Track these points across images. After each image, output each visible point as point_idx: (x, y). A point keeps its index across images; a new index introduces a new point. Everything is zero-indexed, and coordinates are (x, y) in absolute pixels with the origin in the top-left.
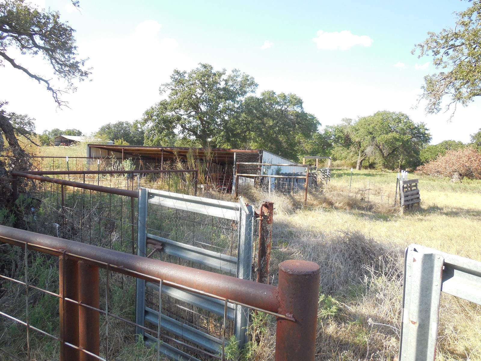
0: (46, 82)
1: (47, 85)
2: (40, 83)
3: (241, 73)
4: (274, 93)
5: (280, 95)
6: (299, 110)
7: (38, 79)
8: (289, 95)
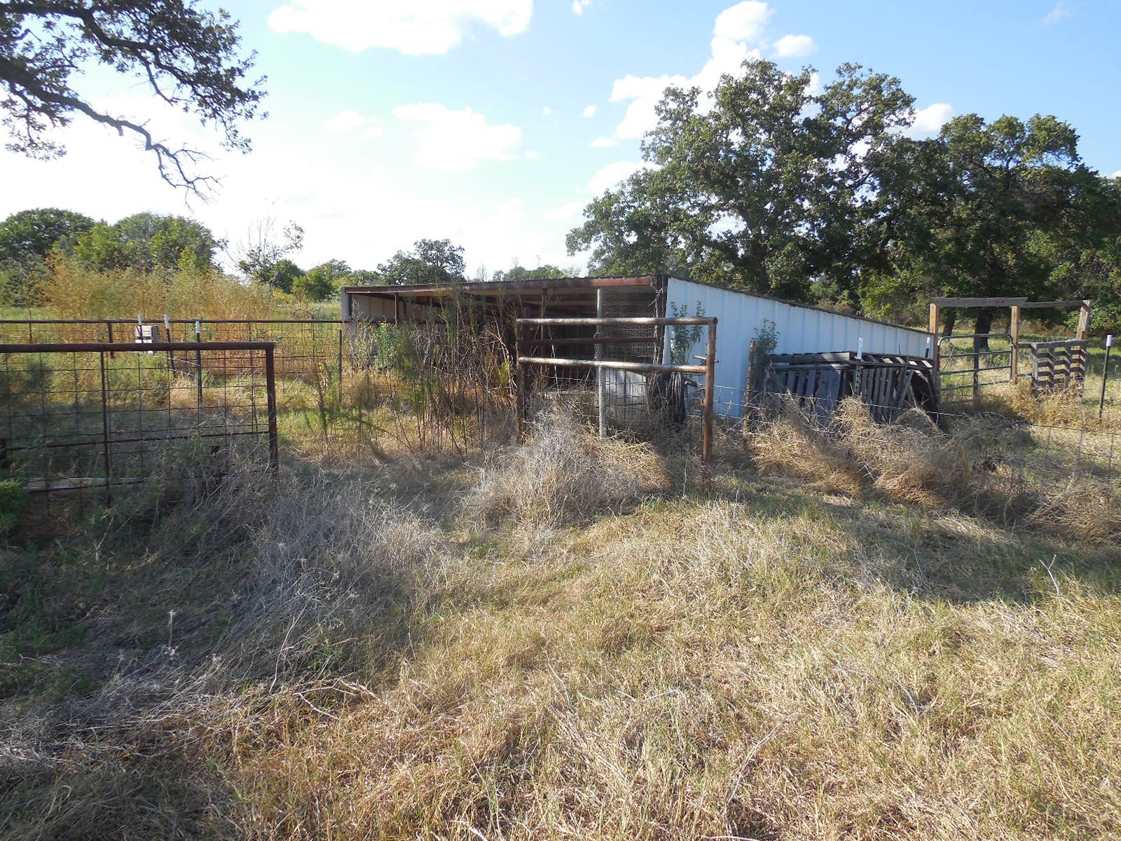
0: (139, 129)
1: (144, 138)
2: (121, 133)
3: (864, 76)
4: (978, 121)
5: (998, 125)
6: (1063, 163)
7: (118, 124)
8: (1032, 121)
